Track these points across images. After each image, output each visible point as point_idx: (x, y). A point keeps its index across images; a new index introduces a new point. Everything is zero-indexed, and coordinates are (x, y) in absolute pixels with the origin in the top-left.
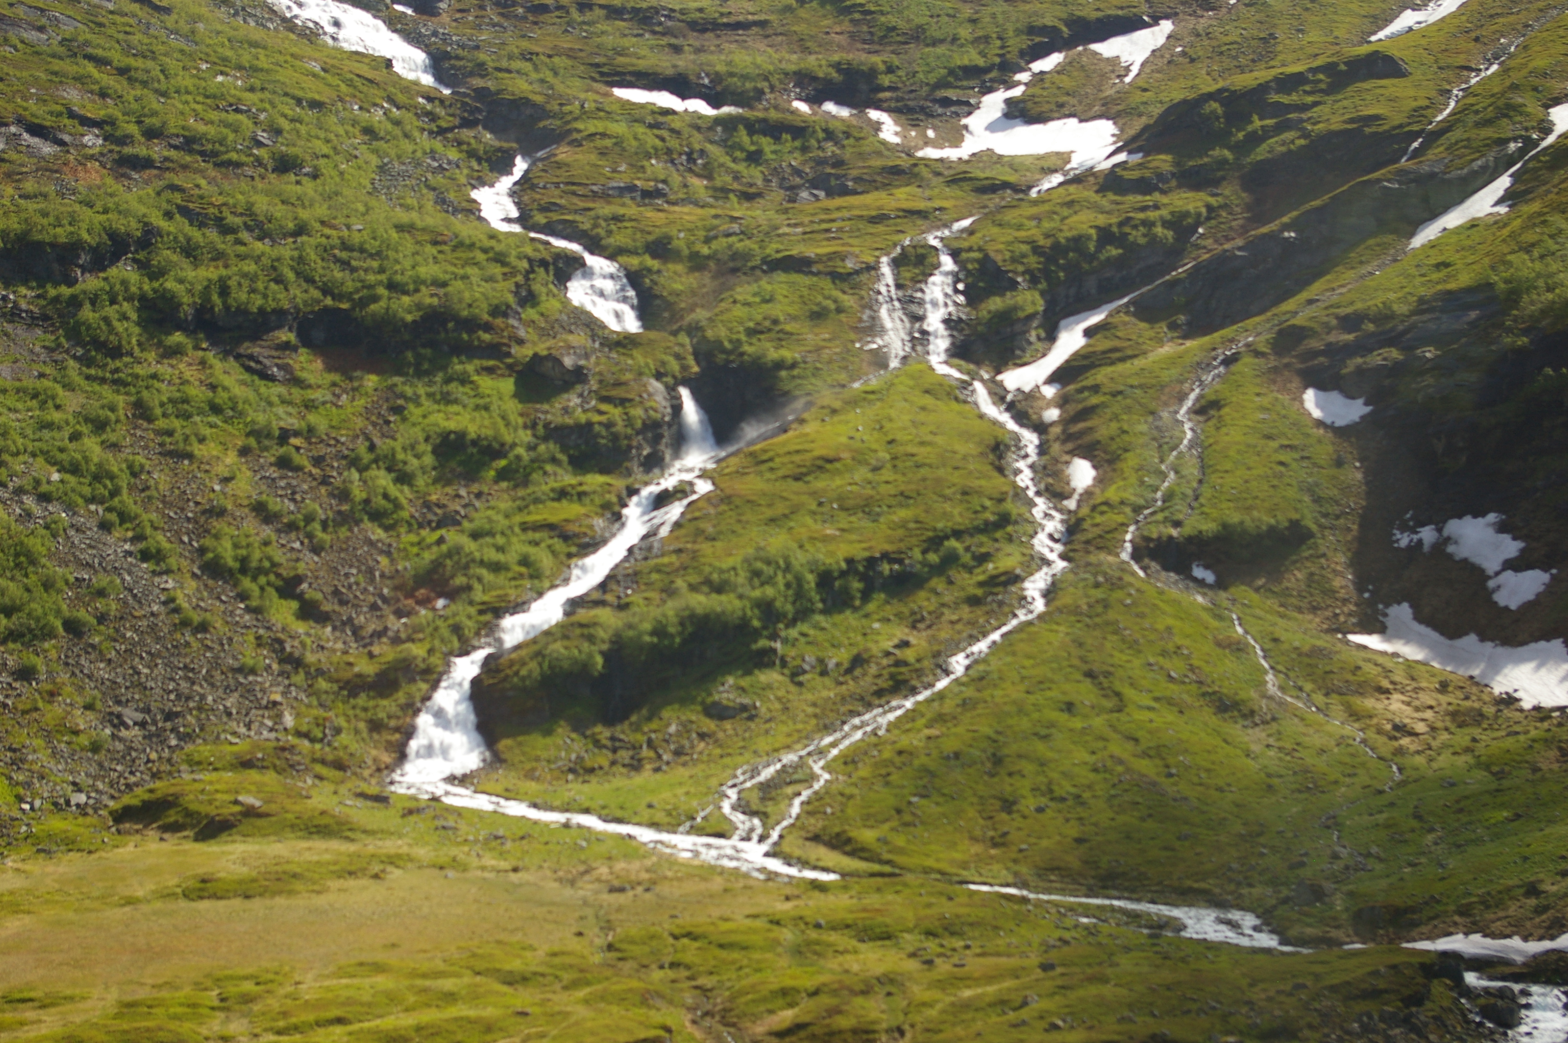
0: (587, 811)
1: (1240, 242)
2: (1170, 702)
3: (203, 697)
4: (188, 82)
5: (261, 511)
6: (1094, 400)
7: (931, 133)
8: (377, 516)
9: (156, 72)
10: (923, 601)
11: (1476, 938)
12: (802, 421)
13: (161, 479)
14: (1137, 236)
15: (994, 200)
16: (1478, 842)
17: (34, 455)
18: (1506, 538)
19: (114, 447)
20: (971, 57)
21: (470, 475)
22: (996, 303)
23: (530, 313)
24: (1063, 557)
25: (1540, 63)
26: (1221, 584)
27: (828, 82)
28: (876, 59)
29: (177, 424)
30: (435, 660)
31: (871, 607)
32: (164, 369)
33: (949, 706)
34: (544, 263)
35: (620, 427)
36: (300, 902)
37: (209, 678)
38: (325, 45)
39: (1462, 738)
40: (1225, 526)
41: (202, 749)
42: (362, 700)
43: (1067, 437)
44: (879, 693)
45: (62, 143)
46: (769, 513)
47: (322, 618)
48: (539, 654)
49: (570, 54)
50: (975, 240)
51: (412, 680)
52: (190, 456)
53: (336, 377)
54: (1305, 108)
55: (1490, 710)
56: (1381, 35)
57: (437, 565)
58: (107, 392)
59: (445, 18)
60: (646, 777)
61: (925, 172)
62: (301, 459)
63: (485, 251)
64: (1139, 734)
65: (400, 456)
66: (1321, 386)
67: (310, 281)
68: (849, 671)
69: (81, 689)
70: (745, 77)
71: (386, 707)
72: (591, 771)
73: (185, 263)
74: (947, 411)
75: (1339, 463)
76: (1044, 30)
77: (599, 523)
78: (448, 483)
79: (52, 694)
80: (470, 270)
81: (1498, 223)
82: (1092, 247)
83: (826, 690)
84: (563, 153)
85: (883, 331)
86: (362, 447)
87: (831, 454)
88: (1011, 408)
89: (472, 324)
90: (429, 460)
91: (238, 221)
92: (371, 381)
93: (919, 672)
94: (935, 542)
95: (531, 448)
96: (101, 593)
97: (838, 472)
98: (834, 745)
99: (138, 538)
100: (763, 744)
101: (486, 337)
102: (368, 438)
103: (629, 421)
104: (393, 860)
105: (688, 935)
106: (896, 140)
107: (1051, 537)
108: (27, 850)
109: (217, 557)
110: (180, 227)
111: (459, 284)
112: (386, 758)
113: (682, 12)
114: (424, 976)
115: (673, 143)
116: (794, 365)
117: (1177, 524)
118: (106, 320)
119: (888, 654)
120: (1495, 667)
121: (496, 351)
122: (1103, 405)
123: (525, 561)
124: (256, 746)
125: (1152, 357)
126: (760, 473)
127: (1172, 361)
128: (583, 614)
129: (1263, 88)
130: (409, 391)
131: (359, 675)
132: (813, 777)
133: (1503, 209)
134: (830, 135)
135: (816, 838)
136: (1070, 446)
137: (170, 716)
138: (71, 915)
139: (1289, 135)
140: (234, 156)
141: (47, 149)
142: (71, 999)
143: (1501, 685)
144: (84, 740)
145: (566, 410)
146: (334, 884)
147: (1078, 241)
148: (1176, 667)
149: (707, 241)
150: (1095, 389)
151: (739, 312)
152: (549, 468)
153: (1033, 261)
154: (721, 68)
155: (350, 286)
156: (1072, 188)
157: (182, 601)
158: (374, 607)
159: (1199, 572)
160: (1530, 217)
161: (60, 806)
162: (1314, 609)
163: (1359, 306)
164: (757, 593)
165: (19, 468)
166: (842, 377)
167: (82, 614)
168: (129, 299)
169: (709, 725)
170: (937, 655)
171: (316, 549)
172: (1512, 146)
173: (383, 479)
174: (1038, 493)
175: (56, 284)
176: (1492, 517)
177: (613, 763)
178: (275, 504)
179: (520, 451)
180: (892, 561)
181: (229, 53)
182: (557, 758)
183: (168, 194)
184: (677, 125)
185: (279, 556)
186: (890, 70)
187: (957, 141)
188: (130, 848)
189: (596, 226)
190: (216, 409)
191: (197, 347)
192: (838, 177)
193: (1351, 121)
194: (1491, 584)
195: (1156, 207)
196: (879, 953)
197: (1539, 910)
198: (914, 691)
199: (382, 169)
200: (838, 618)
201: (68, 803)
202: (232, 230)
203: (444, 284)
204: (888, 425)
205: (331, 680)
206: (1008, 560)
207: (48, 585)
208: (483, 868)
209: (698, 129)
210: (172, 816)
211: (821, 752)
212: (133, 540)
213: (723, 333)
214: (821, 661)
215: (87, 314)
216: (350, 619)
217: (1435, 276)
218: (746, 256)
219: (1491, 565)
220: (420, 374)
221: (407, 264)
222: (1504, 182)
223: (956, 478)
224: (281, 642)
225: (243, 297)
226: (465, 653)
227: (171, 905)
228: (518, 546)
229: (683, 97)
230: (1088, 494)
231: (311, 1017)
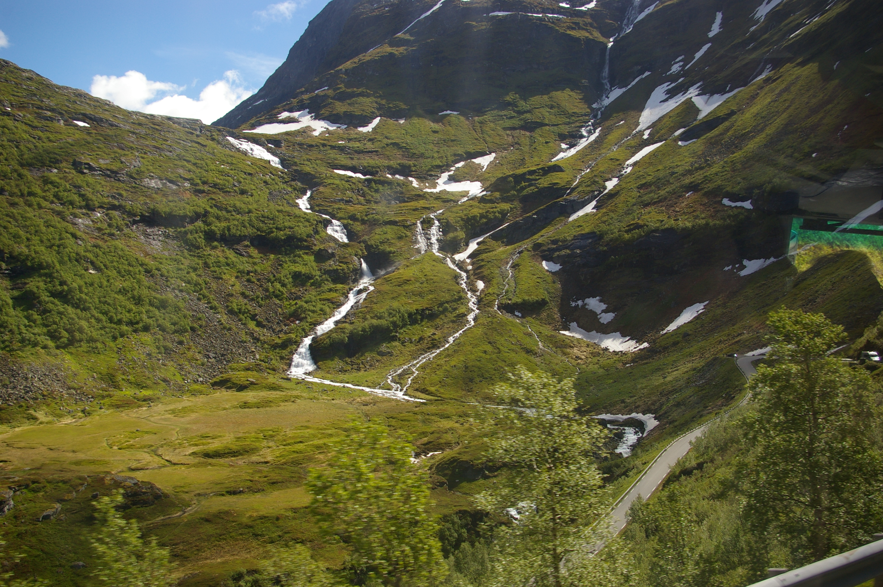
0: (348, 383)
1: (521, 218)
2: (513, 350)
3: (232, 350)
4: (213, 167)
5: (243, 294)
6: (482, 263)
7: (427, 184)
8: (277, 296)
9: (204, 165)
10: (438, 321)
11: (609, 415)
12: (399, 269)
13: (214, 285)
14: (491, 216)
15: (448, 205)
16: (605, 388)
17: (177, 278)
18: (602, 304)
19: (200, 276)
20: (438, 162)
21: (303, 285)
22: (451, 235)
23: (317, 237)
24: (477, 309)
25: (602, 169)
26: (523, 317)
27: (397, 169)
28: (411, 163)
29: (217, 269)
30: (298, 339)
31: (423, 323)
32: (212, 253)
33: (450, 352)
34: (320, 222)
35: (346, 271)
36: (274, 409)
37: (233, 344)
38: (249, 156)
39: (595, 360)
40: (524, 300)
41: (235, 365)
42: (277, 351)
43: (475, 274)
44: (429, 348)
45: (178, 185)
46: (392, 296)
47: (263, 326)
48: (329, 337)
49: (321, 160)
50: (444, 216)
51: (292, 345)
52: (222, 279)
53: (262, 255)
54: (536, 180)
55: (601, 352)
56: (555, 159)
57: (296, 311)
58: (196, 259)
59: (283, 148)
60: (362, 373)
61: (428, 196)
62: (254, 280)
63: (303, 218)
64: (506, 360)
65: (283, 279)
66: (547, 260)
67: (253, 227)
68: (419, 342)
69: (197, 347)
70: (373, 167)
71: (285, 352)
72: (346, 371)
73: (217, 221)
74: (440, 266)
75: (554, 282)
76: (458, 155)
77: (342, 298)
78: (297, 287)
79: (189, 349)
80: (300, 224)
81: (594, 215)
82: (478, 219)
83: (413, 348)
84: (321, 189)
85: (419, 243)
86: (271, 277)
87: (408, 279)
88: (457, 265)
89: (301, 240)
90: (291, 280)
91: (232, 209)
92: (272, 256)
93: (440, 342)
94: (441, 304)
95: (320, 276)
96: (200, 319)
97: (411, 284)
98: (417, 363)
99: (209, 303)
100: (396, 363)
101: (305, 244)
102: (273, 273)
103: (348, 268)
104: (297, 397)
105: (391, 417)
106: (417, 186)
107: (473, 303)
108: (188, 394)
109: (232, 308)
110: (214, 211)
111: (297, 228)
112: (286, 367)
113: (353, 147)
114: (321, 429)
115: (353, 186)
116: (394, 253)
117: (510, 300)
118: (195, 238)
119: (430, 337)
120: (601, 340)
121: (308, 248)
122: (485, 265)
123: (321, 310)
124: (250, 364)
125: (498, 251)
126: (388, 284)
127: (504, 252)
128: (340, 325)
129: (524, 174)
130: (283, 259)
131: (276, 343)
132: (414, 373)
133: (595, 211)
134: (398, 185)
135: (417, 390)
136: (476, 277)
137: (223, 355)
138: (209, 413)
139: (532, 188)
140: (228, 189)
141: (174, 187)
142: (220, 436)
143: (603, 345)
144: (199, 362)
145: (330, 265)
146: (282, 404)
147: (474, 217)
148: (514, 341)
149: (366, 215)
150: (482, 260)
151: (377, 237)
152: (326, 282)
153: (461, 223)
154: (366, 164)
155: (265, 228)
156: (471, 202)
157: (223, 321)
158: (278, 323)
159: (517, 313)
160: (604, 213)
161: (196, 381)
162: (550, 324)
163: (556, 237)
164: (391, 319)
165: (173, 282)
166: (408, 256)
167: (195, 325)
168: (201, 232)
169: (379, 358)
170: (444, 337)
171: (260, 306)
172: (596, 193)
173: (278, 286)
174: (468, 290)
175: (180, 227)
176: (598, 298)
177: (352, 369)
178: (247, 293)
179: (317, 277)
180: (429, 310)
181: (225, 159)
182: (336, 367)
183: (210, 201)
184: (354, 181)
185: (250, 308)
186: (415, 166)
187: (435, 187)
188: (218, 394)
189: (333, 211)
190: (228, 265)
191: (221, 246)
192: (402, 197)
193: (550, 184)
194: (599, 317)
195: (496, 208)
196: (447, 422)
197: (625, 407)
198: (439, 348)
199: (270, 193)
200: (414, 327)
201: (198, 380)
202: (230, 212)
203: (292, 228)
204: (424, 271)
205: (268, 345)
206: (462, 310)
207: (185, 317)
208: (323, 399)
209: (360, 182)
210: (229, 384)
211: (414, 365)
212: (207, 303)
213: (373, 243)
214: (410, 339)
215: (189, 236)
216: (272, 327)
217: (578, 229)
218: (378, 220)
219: (598, 311)
220: (286, 254)
221: (281, 222)
222: (594, 203)
223: (445, 286)
224: (253, 334)
225: (234, 231)
226: (306, 337)
227: (237, 410)
228: (319, 306)
229: (355, 173)
230: (483, 291)
231: (293, 441)
